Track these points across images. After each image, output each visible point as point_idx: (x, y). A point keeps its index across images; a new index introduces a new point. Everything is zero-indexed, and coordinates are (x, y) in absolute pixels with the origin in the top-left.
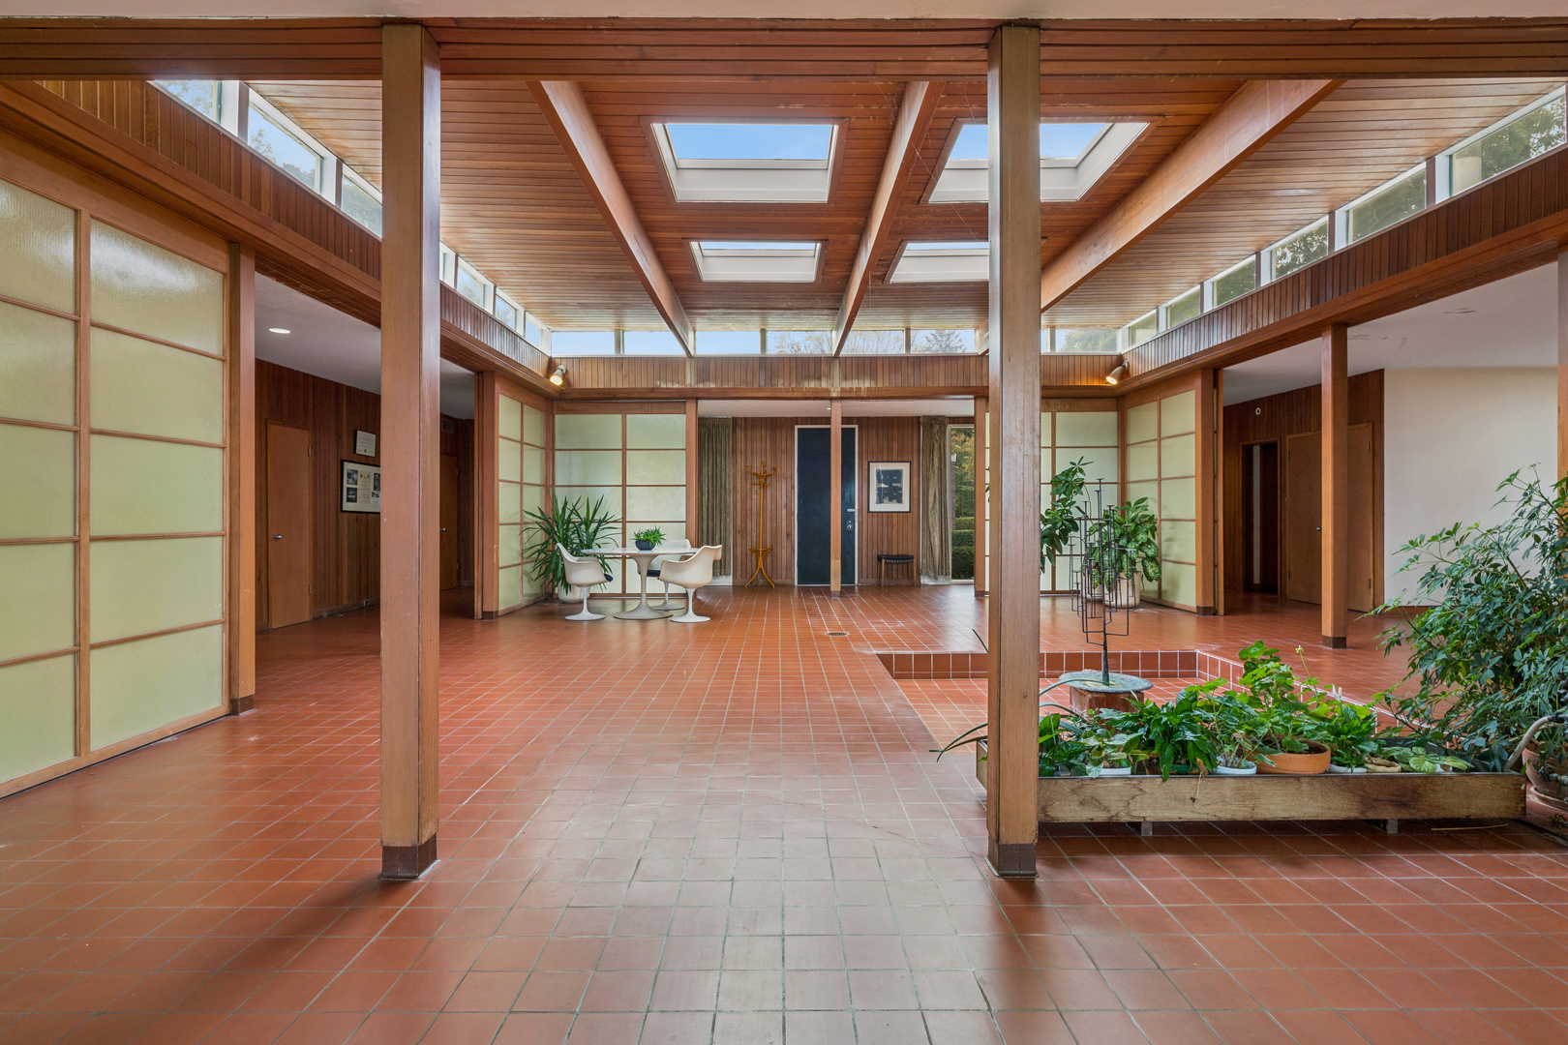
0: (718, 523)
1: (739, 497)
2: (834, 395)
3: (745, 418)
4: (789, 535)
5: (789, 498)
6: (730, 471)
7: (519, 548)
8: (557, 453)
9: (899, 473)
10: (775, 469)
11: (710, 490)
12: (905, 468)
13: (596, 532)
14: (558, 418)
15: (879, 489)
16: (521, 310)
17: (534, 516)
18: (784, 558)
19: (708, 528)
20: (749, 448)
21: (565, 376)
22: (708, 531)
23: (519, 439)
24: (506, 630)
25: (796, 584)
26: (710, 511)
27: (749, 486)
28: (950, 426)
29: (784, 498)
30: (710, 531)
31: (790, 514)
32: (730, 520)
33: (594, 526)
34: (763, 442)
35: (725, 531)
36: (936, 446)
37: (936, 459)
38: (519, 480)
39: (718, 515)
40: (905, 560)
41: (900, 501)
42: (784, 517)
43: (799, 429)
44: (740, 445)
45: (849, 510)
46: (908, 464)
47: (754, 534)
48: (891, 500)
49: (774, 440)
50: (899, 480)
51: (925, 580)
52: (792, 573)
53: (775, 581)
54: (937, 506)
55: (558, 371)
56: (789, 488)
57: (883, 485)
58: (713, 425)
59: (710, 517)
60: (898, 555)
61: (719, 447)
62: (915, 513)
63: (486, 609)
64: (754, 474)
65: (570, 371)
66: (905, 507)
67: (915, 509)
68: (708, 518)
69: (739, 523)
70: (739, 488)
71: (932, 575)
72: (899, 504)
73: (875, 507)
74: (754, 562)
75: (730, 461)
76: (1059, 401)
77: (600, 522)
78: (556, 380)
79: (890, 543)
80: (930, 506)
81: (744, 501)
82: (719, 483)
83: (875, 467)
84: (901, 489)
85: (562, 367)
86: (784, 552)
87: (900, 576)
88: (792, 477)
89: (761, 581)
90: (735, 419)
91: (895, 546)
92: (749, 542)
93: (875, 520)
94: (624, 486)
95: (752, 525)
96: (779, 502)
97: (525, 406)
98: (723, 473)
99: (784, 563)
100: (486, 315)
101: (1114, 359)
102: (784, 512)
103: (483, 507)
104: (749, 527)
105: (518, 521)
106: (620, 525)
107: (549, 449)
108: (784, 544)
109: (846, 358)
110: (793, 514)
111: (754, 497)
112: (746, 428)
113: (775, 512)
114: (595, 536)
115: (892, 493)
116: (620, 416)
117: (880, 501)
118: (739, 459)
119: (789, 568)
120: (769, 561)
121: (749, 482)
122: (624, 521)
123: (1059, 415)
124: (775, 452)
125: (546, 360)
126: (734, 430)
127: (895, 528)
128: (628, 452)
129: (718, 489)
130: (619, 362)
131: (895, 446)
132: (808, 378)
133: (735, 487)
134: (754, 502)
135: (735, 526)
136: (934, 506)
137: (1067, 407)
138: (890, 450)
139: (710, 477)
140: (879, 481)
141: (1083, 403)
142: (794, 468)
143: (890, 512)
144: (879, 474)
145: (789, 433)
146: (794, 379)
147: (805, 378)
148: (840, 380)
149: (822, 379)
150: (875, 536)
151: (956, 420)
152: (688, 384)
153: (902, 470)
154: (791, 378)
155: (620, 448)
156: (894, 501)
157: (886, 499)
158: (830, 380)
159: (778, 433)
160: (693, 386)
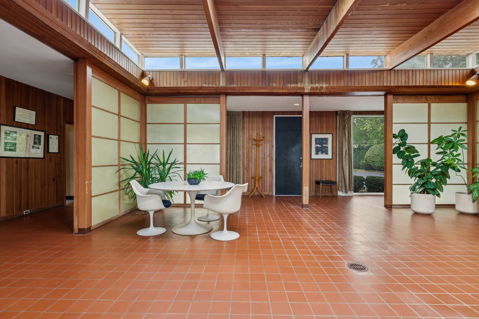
0: (235, 164)
1: (245, 151)
2: (307, 91)
3: (249, 112)
4: (271, 170)
5: (271, 152)
6: (241, 138)
7: (117, 180)
8: (148, 126)
9: (326, 139)
10: (264, 137)
11: (231, 147)
12: (329, 137)
13: (169, 169)
14: (149, 106)
15: (316, 148)
16: (119, 33)
17: (128, 160)
18: (268, 182)
19: (230, 167)
20: (251, 127)
21: (151, 81)
22: (230, 168)
23: (117, 113)
24: (96, 239)
25: (274, 195)
26: (231, 158)
27: (250, 146)
28: (353, 116)
29: (268, 152)
30: (231, 168)
31: (271, 160)
32: (241, 162)
33: (167, 166)
34: (258, 124)
35: (239, 168)
36: (347, 126)
37: (347, 132)
38: (117, 138)
39: (235, 160)
40: (331, 183)
41: (327, 153)
42: (268, 161)
43: (276, 117)
44: (246, 125)
45: (300, 158)
46: (332, 135)
47: (253, 170)
48: (322, 153)
49: (263, 123)
50: (327, 143)
51: (340, 193)
52: (272, 189)
53: (263, 193)
54: (347, 156)
55: (147, 78)
56: (271, 147)
57: (318, 146)
58: (233, 115)
59: (231, 161)
60: (326, 181)
61: (236, 126)
62: (334, 160)
63: (80, 227)
64: (254, 140)
65: (155, 78)
66: (329, 156)
67: (334, 157)
68: (230, 161)
69: (245, 164)
70: (245, 146)
71: (344, 190)
72: (326, 155)
73: (314, 156)
74: (253, 184)
75: (241, 133)
76: (433, 97)
77: (172, 164)
78: (145, 82)
79: (322, 175)
80: (344, 156)
81: (248, 153)
82: (235, 144)
83: (314, 136)
84: (327, 147)
85: (150, 76)
86: (268, 179)
87: (327, 191)
88: (272, 141)
89: (257, 194)
90: (244, 112)
91: (324, 176)
92: (250, 174)
93: (314, 163)
94: (185, 144)
95: (252, 165)
96: (266, 153)
97: (122, 94)
98: (238, 139)
99: (268, 184)
100: (80, 18)
101: (468, 71)
102: (268, 159)
103: (78, 154)
104: (250, 166)
105: (117, 164)
106: (183, 166)
107: (143, 122)
108: (268, 175)
109: (311, 71)
110: (272, 159)
111: (253, 151)
112: (249, 116)
113: (264, 158)
114: (169, 171)
115: (322, 149)
116: (183, 105)
117: (317, 153)
118: (245, 132)
119: (271, 187)
120: (261, 183)
121: (250, 144)
122: (185, 163)
123: (433, 105)
124: (264, 129)
125: (141, 71)
126: (243, 118)
127: (324, 167)
128: (187, 125)
129: (235, 147)
130: (183, 74)
131: (324, 126)
132: (290, 83)
133: (243, 146)
134: (253, 154)
135: (243, 166)
136: (345, 156)
137: (437, 100)
138: (322, 128)
139: (231, 141)
140: (316, 143)
141: (447, 98)
142: (273, 137)
143: (322, 159)
144: (316, 139)
145: (271, 119)
146: (282, 83)
147: (288, 83)
148: (309, 83)
149: (298, 83)
150: (314, 171)
151: (356, 113)
152: (221, 85)
153: (328, 138)
154: (280, 83)
155: (183, 122)
156: (324, 153)
157: (320, 153)
158: (303, 84)
159: (265, 119)
160: (224, 86)
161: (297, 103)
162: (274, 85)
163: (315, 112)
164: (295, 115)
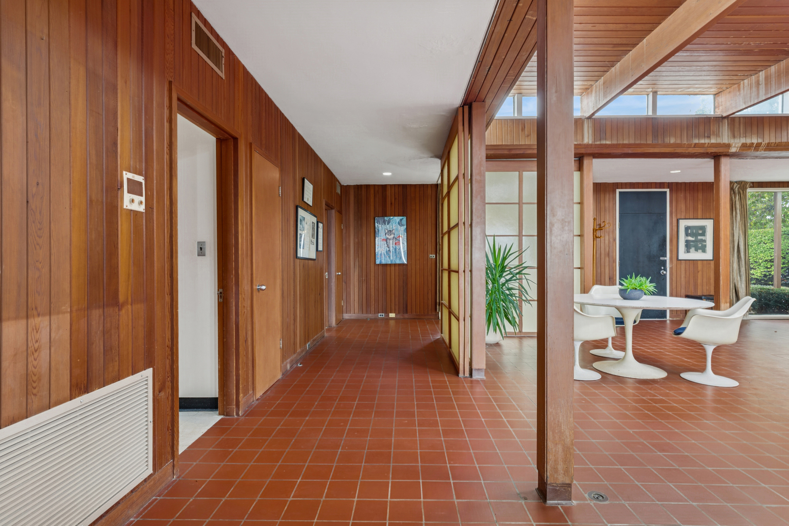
5: (611, 249)
9: (703, 228)
10: (599, 225)
12: (709, 224)
15: (687, 241)
28: (750, 190)
29: (607, 249)
36: (738, 206)
41: (704, 251)
42: (607, 264)
43: (620, 193)
45: (661, 258)
46: (712, 220)
48: (696, 250)
49: (598, 202)
50: (704, 234)
56: (611, 240)
57: (690, 238)
60: (703, 295)
66: (709, 255)
72: (704, 254)
73: (683, 255)
79: (696, 285)
83: (683, 224)
84: (705, 241)
88: (614, 232)
91: (699, 287)
93: (683, 266)
94: (520, 235)
102: (607, 260)
115: (695, 244)
117: (688, 251)
124: (599, 211)
127: (700, 273)
128: (524, 205)
131: (700, 206)
132: (699, 136)
138: (695, 209)
140: (687, 234)
142: (616, 224)
143: (697, 260)
144: (687, 228)
145: (611, 196)
146: (685, 138)
147: (696, 137)
148: (729, 138)
149: (711, 137)
150: (683, 279)
151: (755, 185)
152: (586, 141)
153: (706, 226)
154: (682, 137)
155: (517, 202)
156: (700, 251)
157: (693, 249)
158: (719, 139)
159: (602, 195)
160: (590, 142)
161: (678, 170)
162: (672, 141)
163: (685, 183)
164: (651, 188)
